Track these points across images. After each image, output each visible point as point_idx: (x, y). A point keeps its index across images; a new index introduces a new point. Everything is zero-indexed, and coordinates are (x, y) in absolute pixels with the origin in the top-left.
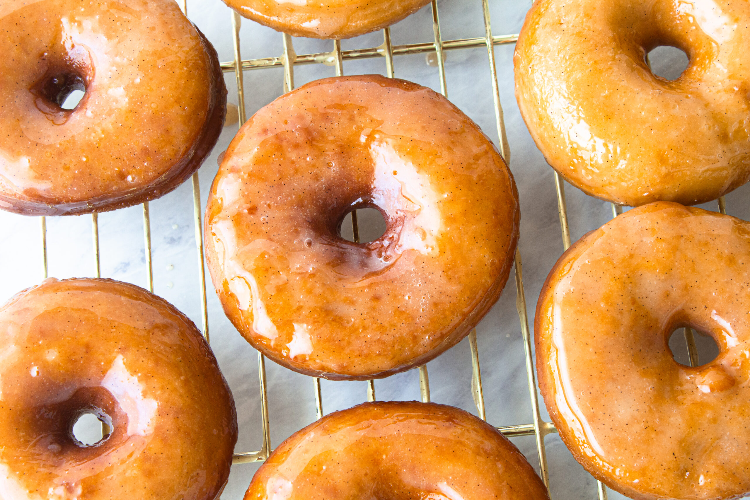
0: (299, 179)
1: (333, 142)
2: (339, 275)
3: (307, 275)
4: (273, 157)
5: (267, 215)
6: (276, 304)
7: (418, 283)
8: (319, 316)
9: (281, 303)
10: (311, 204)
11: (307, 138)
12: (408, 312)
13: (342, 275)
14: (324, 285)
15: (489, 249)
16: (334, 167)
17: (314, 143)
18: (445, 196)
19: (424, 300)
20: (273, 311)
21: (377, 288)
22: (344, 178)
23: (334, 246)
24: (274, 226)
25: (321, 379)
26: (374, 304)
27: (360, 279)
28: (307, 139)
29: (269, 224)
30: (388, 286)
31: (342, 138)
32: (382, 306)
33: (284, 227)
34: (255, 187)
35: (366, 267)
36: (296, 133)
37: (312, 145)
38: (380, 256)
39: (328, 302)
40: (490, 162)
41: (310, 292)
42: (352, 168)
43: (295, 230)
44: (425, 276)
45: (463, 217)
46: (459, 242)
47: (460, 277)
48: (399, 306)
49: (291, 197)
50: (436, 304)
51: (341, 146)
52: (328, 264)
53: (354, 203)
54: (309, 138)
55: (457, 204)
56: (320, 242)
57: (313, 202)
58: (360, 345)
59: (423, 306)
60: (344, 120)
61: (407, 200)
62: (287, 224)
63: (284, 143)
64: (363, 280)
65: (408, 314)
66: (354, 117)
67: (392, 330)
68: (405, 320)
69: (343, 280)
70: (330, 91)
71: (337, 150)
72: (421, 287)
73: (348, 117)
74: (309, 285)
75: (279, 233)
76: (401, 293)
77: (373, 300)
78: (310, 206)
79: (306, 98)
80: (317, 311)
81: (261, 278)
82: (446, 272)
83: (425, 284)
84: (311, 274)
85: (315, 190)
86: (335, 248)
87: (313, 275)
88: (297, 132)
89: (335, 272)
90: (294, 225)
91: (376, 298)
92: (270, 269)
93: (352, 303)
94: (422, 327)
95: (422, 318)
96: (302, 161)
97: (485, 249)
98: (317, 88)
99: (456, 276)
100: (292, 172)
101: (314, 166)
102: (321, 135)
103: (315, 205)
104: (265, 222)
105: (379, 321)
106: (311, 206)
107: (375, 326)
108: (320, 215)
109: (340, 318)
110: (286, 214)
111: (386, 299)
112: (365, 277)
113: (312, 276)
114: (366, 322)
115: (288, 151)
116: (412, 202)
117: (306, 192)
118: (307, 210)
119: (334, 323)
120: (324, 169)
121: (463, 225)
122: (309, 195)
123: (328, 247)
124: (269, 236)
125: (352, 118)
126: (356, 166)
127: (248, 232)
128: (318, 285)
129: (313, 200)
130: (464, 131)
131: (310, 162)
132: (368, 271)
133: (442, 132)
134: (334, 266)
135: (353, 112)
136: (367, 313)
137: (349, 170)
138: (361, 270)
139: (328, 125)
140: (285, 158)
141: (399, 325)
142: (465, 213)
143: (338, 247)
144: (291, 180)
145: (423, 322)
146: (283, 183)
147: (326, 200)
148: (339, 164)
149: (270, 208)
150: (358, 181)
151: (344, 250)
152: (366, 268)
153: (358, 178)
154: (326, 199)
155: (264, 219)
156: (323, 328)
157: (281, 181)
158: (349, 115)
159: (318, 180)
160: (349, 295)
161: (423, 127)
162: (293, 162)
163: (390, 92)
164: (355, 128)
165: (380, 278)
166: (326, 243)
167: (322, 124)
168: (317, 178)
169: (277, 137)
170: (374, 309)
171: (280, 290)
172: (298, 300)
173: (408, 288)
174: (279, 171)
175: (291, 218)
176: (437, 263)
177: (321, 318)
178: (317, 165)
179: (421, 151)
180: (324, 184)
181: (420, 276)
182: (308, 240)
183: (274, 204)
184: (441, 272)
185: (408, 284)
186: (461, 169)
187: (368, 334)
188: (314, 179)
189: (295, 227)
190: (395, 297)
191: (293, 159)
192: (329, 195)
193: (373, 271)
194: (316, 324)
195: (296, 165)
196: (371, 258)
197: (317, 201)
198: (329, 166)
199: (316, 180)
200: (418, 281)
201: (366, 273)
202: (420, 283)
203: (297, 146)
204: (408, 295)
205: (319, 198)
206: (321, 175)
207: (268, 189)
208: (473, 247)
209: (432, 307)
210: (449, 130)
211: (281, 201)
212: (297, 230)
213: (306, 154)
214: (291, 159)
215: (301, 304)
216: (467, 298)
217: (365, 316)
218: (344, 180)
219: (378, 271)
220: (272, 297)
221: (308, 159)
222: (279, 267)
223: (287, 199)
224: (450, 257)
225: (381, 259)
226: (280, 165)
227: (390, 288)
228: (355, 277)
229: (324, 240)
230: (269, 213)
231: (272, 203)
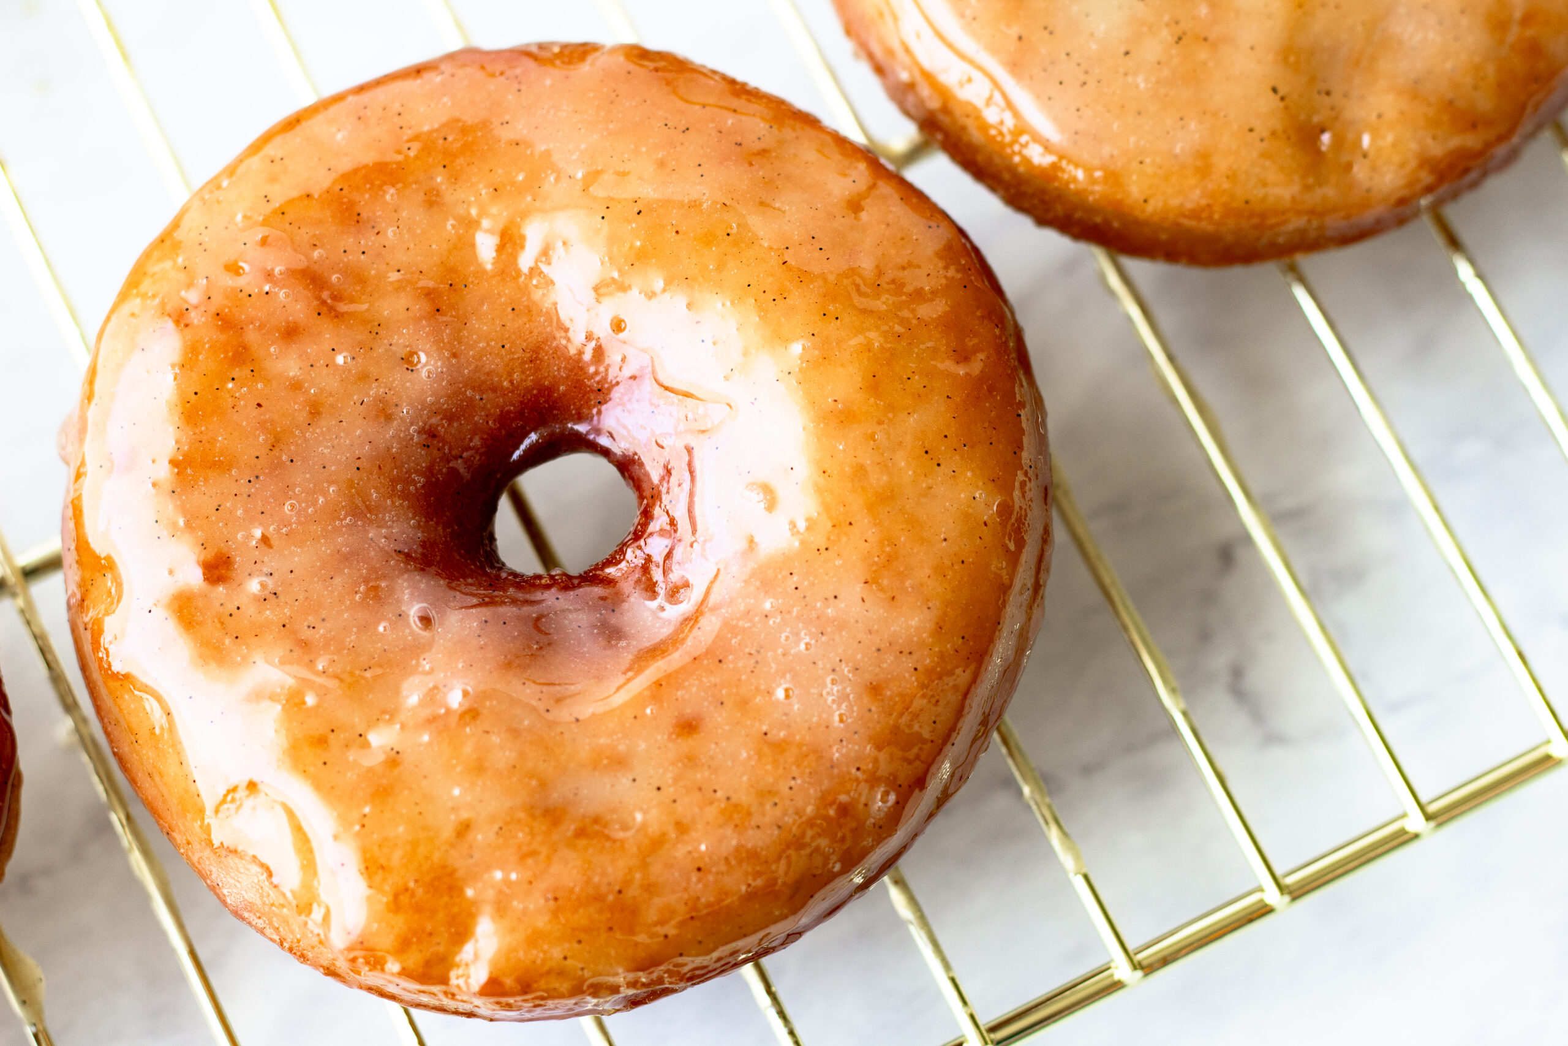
0: (329, 430)
1: (399, 287)
2: (552, 689)
3: (453, 720)
4: (230, 385)
5: (266, 570)
6: (386, 839)
7: (800, 640)
8: (532, 834)
9: (401, 829)
10: (390, 497)
11: (318, 298)
12: (798, 737)
13: (558, 688)
14: (515, 733)
15: (978, 472)
16: (425, 365)
17: (343, 307)
18: (797, 348)
19: (835, 689)
20: (383, 861)
21: (679, 693)
22: (465, 386)
23: (503, 603)
24: (301, 598)
25: (605, 1019)
26: (686, 745)
27: (621, 679)
28: (316, 303)
29: (282, 598)
30: (712, 679)
31: (424, 268)
32: (713, 746)
33: (332, 592)
34: (205, 496)
35: (620, 639)
36: (277, 294)
37: (338, 316)
38: (650, 589)
39: (543, 785)
40: (894, 209)
41: (478, 768)
42: (483, 349)
43: (368, 590)
44: (814, 614)
45: (872, 400)
46: (885, 478)
47: (922, 585)
48: (765, 728)
49: (325, 493)
50: (875, 690)
51: (429, 294)
52: (508, 665)
53: (516, 455)
54: (325, 295)
55: (842, 365)
56: (459, 605)
57: (394, 489)
58: (684, 884)
59: (839, 708)
60: (412, 212)
61: (680, 397)
62: (338, 580)
63: (252, 336)
64: (629, 680)
65: (800, 745)
66: (438, 195)
67: (768, 807)
68: (798, 766)
69: (568, 701)
70: (339, 136)
71: (420, 307)
72: (813, 650)
73: (421, 197)
74: (468, 749)
75: (324, 613)
76: (757, 689)
77: (679, 735)
78: (389, 502)
79: (273, 179)
80: (519, 821)
81: (312, 770)
82: (875, 581)
83: (824, 639)
84: (462, 715)
85: (389, 449)
86: (508, 611)
87: (471, 714)
88: (281, 288)
89: (534, 682)
90: (361, 576)
91: (688, 727)
92: (332, 736)
93: (618, 762)
94: (854, 771)
95: (848, 743)
96: (325, 371)
97: (969, 474)
98: (295, 138)
99: (908, 583)
100: (302, 416)
101: (363, 377)
102: (358, 277)
103: (404, 495)
104: (267, 592)
105: (719, 794)
106: (393, 503)
107: (711, 812)
108: (427, 521)
109: (596, 820)
110: (325, 550)
111: (718, 719)
112: (629, 669)
113: (467, 718)
114: (679, 808)
115: (270, 355)
116: (698, 399)
117: (364, 464)
118: (383, 519)
119: (582, 842)
120: (397, 378)
121: (880, 423)
122: (376, 470)
123: (486, 612)
124: (295, 633)
125: (433, 201)
126: (492, 340)
127: (227, 641)
128: (495, 739)
129: (394, 481)
130: (781, 142)
131: (345, 368)
132: (634, 651)
133: (721, 163)
134: (524, 667)
135: (432, 178)
136: (676, 780)
137: (473, 357)
138: (609, 652)
139: (369, 240)
140: (267, 381)
141: (783, 787)
142: (874, 385)
143: (514, 602)
144: (306, 440)
145: (853, 754)
146: (284, 458)
147: (431, 472)
148: (440, 350)
149: (270, 546)
150: (511, 382)
151: (536, 608)
152: (623, 643)
153: (510, 374)
154: (430, 469)
155: (263, 585)
156: (555, 868)
157: (276, 452)
158: (422, 194)
159: (389, 418)
160: (602, 741)
161: (661, 164)
162: (296, 386)
163: (523, 87)
164: (453, 226)
165: (676, 659)
166: (475, 601)
167: (349, 242)
168: (384, 412)
169: (225, 321)
170: (691, 760)
171: (385, 790)
172: (450, 804)
173: (774, 666)
174: (262, 425)
175: (346, 558)
176: (838, 562)
177: (539, 839)
178: (374, 371)
179: (678, 237)
180: (412, 424)
181: (798, 618)
182: (420, 610)
183: (278, 530)
184: (859, 587)
185: (770, 654)
186: (817, 254)
187: (700, 844)
188: (377, 416)
189: (366, 581)
190: (743, 703)
191: (291, 374)
192: (435, 452)
193: (648, 644)
194: (530, 861)
195: (307, 391)
196: (625, 606)
197: (407, 481)
198: (408, 361)
199: (382, 420)
200: (797, 634)
201: (627, 657)
202: (807, 640)
203: (291, 333)
204: (784, 686)
205: (409, 472)
206: (395, 400)
207: (245, 489)
208: (930, 481)
209: (866, 700)
210: (739, 149)
211: (298, 514)
212: (376, 588)
213: (327, 347)
214: (288, 378)
215: (465, 815)
216: (960, 641)
217: (670, 791)
218: (469, 393)
219: (663, 642)
220: (365, 821)
221: (340, 360)
222: (357, 720)
223: (315, 503)
224: (871, 534)
225: (660, 600)
226: (259, 405)
227: (718, 680)
228: (599, 678)
229: (466, 594)
230: (271, 562)
231: (271, 528)
